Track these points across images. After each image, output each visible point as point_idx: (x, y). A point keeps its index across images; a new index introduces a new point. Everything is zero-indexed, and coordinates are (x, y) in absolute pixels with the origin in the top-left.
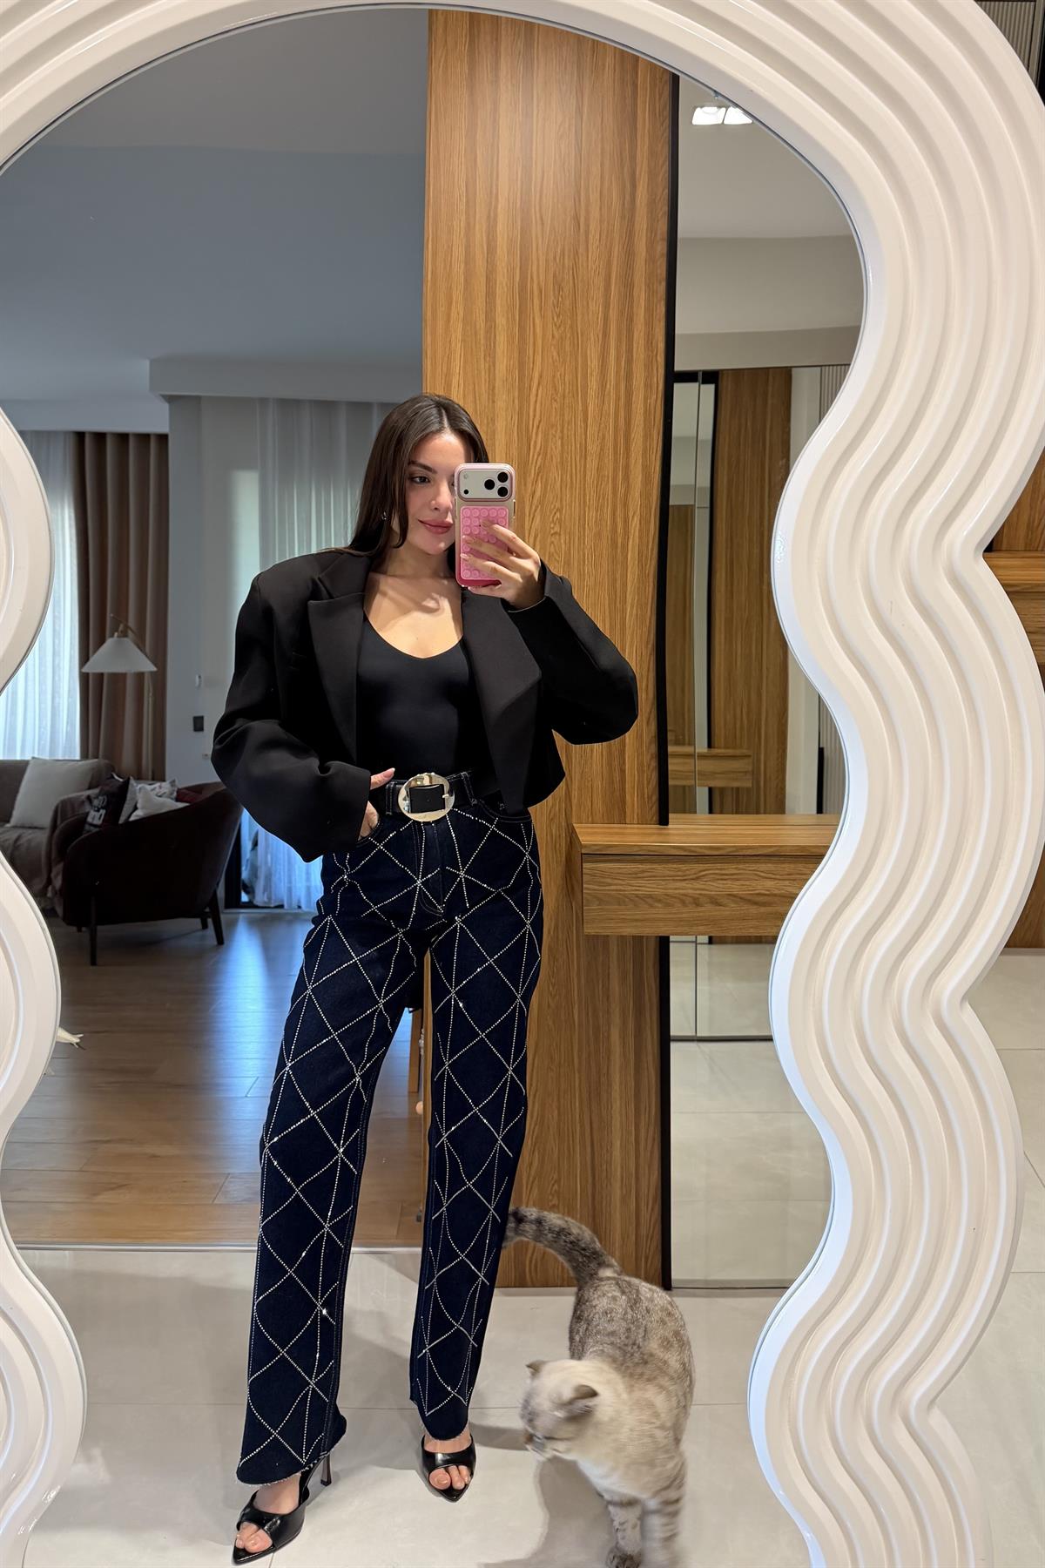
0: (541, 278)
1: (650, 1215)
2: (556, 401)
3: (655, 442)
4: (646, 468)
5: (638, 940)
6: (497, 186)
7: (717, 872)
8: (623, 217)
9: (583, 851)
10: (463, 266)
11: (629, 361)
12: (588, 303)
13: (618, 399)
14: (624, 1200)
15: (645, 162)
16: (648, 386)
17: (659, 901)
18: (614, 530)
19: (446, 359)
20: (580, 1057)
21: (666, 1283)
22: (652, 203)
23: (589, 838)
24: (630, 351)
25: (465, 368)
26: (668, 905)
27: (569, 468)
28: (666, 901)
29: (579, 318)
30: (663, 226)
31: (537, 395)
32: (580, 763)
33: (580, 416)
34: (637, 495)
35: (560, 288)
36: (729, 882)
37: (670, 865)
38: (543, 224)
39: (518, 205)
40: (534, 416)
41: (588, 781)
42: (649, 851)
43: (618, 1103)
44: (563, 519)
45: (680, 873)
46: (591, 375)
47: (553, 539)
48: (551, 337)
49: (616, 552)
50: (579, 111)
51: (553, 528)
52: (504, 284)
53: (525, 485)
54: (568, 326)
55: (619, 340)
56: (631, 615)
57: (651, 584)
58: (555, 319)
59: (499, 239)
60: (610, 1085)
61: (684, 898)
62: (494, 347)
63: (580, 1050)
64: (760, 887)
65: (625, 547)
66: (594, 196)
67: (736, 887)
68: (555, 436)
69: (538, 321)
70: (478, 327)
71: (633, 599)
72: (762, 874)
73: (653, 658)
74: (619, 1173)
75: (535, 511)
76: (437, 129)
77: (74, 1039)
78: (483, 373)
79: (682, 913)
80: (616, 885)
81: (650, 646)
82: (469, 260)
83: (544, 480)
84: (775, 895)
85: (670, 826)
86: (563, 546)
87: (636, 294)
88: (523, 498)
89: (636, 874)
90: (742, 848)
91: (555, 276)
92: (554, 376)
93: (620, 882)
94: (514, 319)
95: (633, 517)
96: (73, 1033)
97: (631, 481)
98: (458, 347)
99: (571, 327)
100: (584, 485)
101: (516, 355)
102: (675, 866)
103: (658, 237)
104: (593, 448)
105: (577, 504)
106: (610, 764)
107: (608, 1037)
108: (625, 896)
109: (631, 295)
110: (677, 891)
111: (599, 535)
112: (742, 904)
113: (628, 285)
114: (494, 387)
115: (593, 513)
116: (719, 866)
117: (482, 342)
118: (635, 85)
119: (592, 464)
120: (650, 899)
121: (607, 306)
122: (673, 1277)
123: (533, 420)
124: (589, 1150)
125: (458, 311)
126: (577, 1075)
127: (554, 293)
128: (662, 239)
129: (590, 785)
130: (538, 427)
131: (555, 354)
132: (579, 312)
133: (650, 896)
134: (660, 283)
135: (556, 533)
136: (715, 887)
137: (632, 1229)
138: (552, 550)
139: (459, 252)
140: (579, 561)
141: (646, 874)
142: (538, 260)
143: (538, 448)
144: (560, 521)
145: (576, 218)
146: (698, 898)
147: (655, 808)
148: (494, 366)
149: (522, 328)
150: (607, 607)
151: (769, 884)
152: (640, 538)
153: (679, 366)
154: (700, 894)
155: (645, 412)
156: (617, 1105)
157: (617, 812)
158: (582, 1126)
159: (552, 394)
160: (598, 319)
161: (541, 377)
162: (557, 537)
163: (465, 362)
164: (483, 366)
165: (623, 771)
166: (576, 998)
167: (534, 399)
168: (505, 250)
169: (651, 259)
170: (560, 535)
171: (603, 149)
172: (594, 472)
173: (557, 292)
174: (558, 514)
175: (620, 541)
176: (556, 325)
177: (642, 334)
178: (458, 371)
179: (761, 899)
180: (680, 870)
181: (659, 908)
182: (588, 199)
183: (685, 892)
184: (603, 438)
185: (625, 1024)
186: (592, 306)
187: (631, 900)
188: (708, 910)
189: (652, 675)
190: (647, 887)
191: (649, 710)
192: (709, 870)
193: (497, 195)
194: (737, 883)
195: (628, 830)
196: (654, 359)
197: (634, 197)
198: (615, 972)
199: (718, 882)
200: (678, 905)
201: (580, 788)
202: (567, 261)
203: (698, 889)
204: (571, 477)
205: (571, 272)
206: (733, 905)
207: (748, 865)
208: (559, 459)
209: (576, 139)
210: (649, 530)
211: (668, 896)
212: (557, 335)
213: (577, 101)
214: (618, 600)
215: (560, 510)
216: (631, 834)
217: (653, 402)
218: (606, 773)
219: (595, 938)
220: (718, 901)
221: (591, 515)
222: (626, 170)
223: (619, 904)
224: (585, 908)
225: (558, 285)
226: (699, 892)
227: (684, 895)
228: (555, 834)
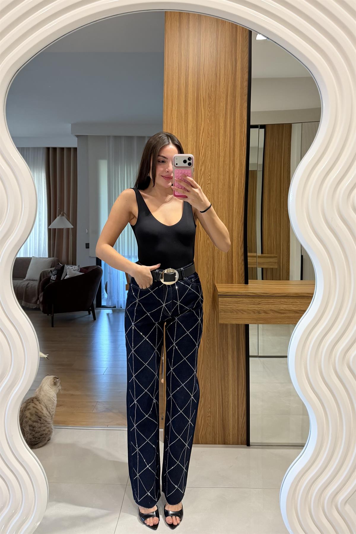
0: (204, 95)
1: (243, 420)
2: (209, 138)
3: (243, 151)
4: (241, 161)
5: (238, 325)
6: (189, 63)
7: (266, 302)
8: (232, 73)
9: (219, 294)
10: (177, 91)
11: (234, 124)
12: (220, 103)
13: (230, 137)
14: (234, 415)
15: (240, 54)
16: (241, 132)
17: (245, 312)
18: (229, 182)
19: (171, 124)
20: (218, 365)
21: (248, 444)
22: (242, 69)
23: (221, 289)
24: (235, 120)
25: (177, 127)
26: (249, 313)
27: (213, 161)
28: (247, 312)
29: (217, 109)
30: (246, 77)
31: (202, 136)
32: (217, 263)
33: (217, 143)
34: (237, 170)
37: (249, 299)
38: (204, 77)
39: (196, 70)
40: (201, 143)
41: (220, 269)
42: (241, 294)
43: (231, 381)
44: (211, 179)
45: (253, 302)
46: (221, 128)
47: (208, 186)
48: (207, 115)
49: (230, 190)
50: (217, 37)
52: (191, 97)
53: (198, 167)
54: (213, 112)
55: (231, 116)
56: (235, 212)
57: (243, 201)
58: (209, 109)
59: (189, 82)
60: (228, 375)
61: (254, 310)
62: (188, 119)
63: (218, 362)
64: (281, 307)
65: (233, 188)
66: (222, 66)
67: (273, 307)
68: (208, 150)
69: (202, 110)
70: (182, 113)
71: (236, 206)
72: (282, 303)
73: (243, 227)
74: (231, 405)
75: (202, 176)
77: (45, 356)
78: (184, 128)
79: (254, 316)
80: (229, 306)
81: (242, 222)
82: (179, 89)
83: (205, 165)
84: (287, 310)
85: (249, 285)
86: (212, 188)
87: (237, 99)
88: (197, 171)
89: (237, 302)
90: (275, 293)
91: (208, 94)
92: (208, 129)
93: (231, 305)
94: (194, 110)
95: (236, 178)
96: (45, 354)
97: (235, 165)
98: (175, 120)
100: (219, 167)
101: (195, 122)
102: (251, 299)
104: (222, 154)
105: (216, 174)
106: (228, 263)
107: (228, 358)
108: (233, 310)
109: (235, 100)
110: (251, 308)
111: (224, 184)
112: (275, 313)
113: (234, 97)
114: (187, 133)
116: (267, 300)
117: (183, 118)
119: (221, 159)
121: (226, 104)
122: (250, 441)
124: (221, 397)
125: (175, 107)
127: (208, 100)
128: (246, 81)
130: (203, 147)
131: (208, 121)
132: (217, 107)
133: (242, 310)
134: (245, 96)
135: (209, 183)
136: (266, 307)
137: (236, 425)
138: (208, 189)
139: (175, 87)
140: (217, 193)
142: (203, 88)
143: (203, 153)
145: (216, 74)
146: (259, 311)
147: (244, 278)
148: (187, 126)
149: (197, 113)
150: (227, 208)
151: (285, 306)
152: (239, 185)
153: (252, 123)
155: (240, 141)
156: (231, 382)
157: (230, 280)
158: (219, 389)
159: (207, 135)
160: (223, 109)
161: (203, 129)
162: (209, 185)
163: (178, 125)
164: (183, 126)
165: (232, 265)
166: (216, 344)
168: (192, 85)
169: (242, 88)
171: (225, 50)
172: (222, 162)
174: (210, 177)
175: (231, 186)
176: (209, 111)
177: (239, 113)
178: (175, 128)
179: (282, 311)
180: (253, 301)
181: (245, 314)
182: (220, 67)
183: (254, 308)
184: (225, 150)
185: (233, 353)
186: (221, 104)
187: (236, 311)
188: (263, 315)
189: (243, 232)
190: (241, 307)
191: (241, 244)
192: (263, 301)
193: (189, 67)
194: (273, 306)
195: (234, 286)
196: (243, 122)
197: (236, 66)
198: (229, 336)
199: (267, 305)
200: (252, 313)
201: (217, 271)
202: (212, 90)
203: (259, 308)
204: (214, 164)
205: (214, 93)
206: (272, 314)
207: (277, 299)
208: (210, 158)
209: (216, 47)
210: (241, 182)
211: (248, 310)
212: (209, 115)
213: (216, 35)
214: (231, 206)
215: (210, 175)
216: (235, 288)
217: (243, 138)
218: (226, 266)
219: (223, 324)
220: (267, 312)
221: (221, 177)
222: (233, 57)
223: (231, 313)
224: (219, 314)
225: (210, 97)
226: (260, 309)
227: (255, 310)
228: (209, 287)
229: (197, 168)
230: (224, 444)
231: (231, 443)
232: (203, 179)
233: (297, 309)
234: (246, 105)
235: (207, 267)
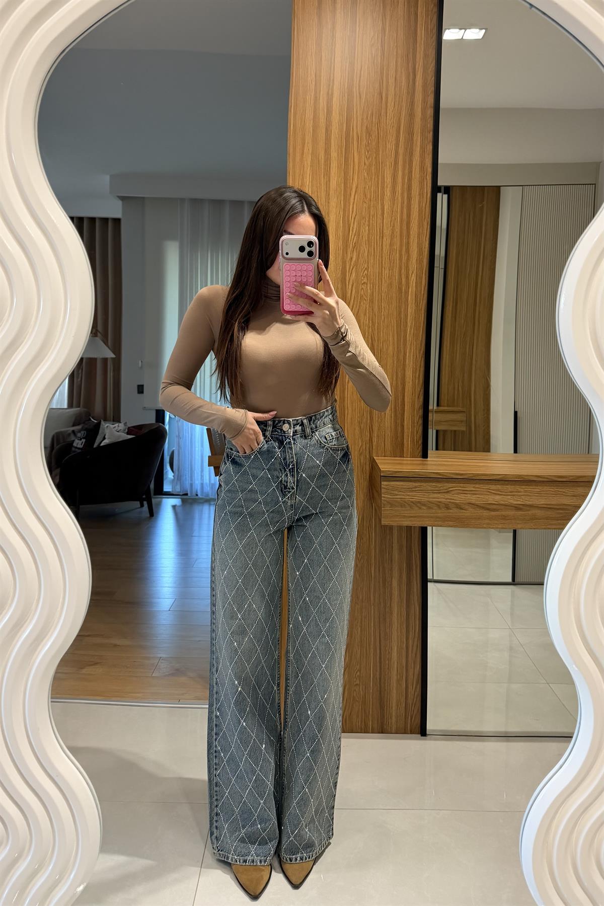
0: (359, 128)
1: (415, 691)
2: (365, 202)
3: (425, 229)
4: (420, 245)
5: (409, 528)
6: (334, 74)
7: (460, 488)
8: (408, 93)
9: (382, 474)
10: (312, 122)
11: (410, 179)
12: (386, 144)
13: (403, 203)
14: (398, 681)
15: (422, 60)
16: (421, 195)
17: (424, 505)
18: (400, 283)
19: (301, 176)
20: (374, 597)
21: (423, 732)
22: (425, 86)
23: (386, 467)
24: (410, 172)
25: (312, 182)
26: (430, 508)
27: (373, 244)
28: (428, 505)
29: (381, 153)
30: (431, 100)
31: (354, 199)
32: (377, 421)
33: (380, 212)
34: (414, 261)
35: (370, 135)
36: (468, 495)
37: (431, 484)
38: (360, 97)
40: (353, 212)
41: (383, 432)
42: (420, 475)
43: (396, 623)
44: (370, 274)
45: (437, 489)
46: (387, 187)
47: (363, 287)
48: (363, 164)
49: (402, 296)
50: (384, 29)
51: (363, 280)
52: (337, 133)
53: (347, 253)
54: (374, 158)
55: (404, 167)
56: (410, 334)
57: (423, 316)
58: (366, 153)
59: (334, 106)
60: (391, 614)
61: (439, 504)
62: (330, 170)
63: (375, 592)
64: (491, 500)
65: (407, 292)
66: (391, 81)
67: (473, 499)
68: (364, 224)
69: (356, 154)
70: (320, 158)
71: (412, 324)
72: (493, 492)
73: (423, 359)
74: (396, 666)
75: (353, 269)
76: (298, 40)
78: (323, 185)
79: (438, 513)
80: (399, 495)
81: (422, 352)
82: (315, 118)
83: (358, 250)
84: (502, 505)
85: (428, 459)
86: (369, 291)
87: (415, 139)
88: (345, 261)
89: (411, 488)
90: (478, 475)
91: (366, 128)
92: (365, 188)
93: (402, 493)
94: (342, 153)
95: (412, 274)
97: (410, 252)
98: (308, 171)
99: (376, 158)
100: (382, 254)
101: (342, 175)
102: (434, 484)
103: (428, 106)
104: (387, 232)
105: (378, 266)
106: (396, 422)
107: (391, 585)
108: (405, 502)
109: (412, 139)
110: (434, 500)
111: (390, 285)
112: (478, 509)
113: (410, 133)
114: (329, 194)
115: (387, 271)
116: (462, 485)
117: (322, 167)
118: (416, 14)
119: (387, 241)
120: (419, 504)
121: (397, 145)
122: (428, 728)
123: (352, 214)
124: (378, 652)
125: (308, 148)
126: (372, 607)
127: (366, 138)
128: (431, 107)
129: (383, 434)
130: (355, 218)
131: (365, 175)
132: (380, 149)
133: (419, 502)
134: (429, 133)
135: (364, 283)
136: (459, 498)
137: (403, 699)
138: (362, 293)
139: (309, 115)
140: (379, 300)
141: (417, 489)
142: (357, 118)
143: (354, 231)
144: (367, 275)
145: (381, 94)
146: (448, 505)
147: (420, 448)
148: (329, 182)
149: (346, 159)
150: (395, 328)
151: (497, 498)
152: (418, 287)
153: (441, 182)
154: (450, 502)
155: (419, 210)
156: (395, 626)
157: (398, 451)
158: (375, 638)
159: (364, 199)
160: (392, 152)
161: (357, 188)
162: (365, 285)
163: (312, 177)
164: (323, 181)
165: (403, 426)
166: (373, 561)
167: (353, 201)
168: (338, 113)
169: (424, 118)
170: (367, 284)
171: (397, 52)
172: (388, 247)
173: (368, 138)
174: (366, 272)
175: (404, 288)
176: (366, 157)
177: (418, 163)
178: (308, 182)
179: (495, 507)
180: (437, 487)
181: (424, 509)
182: (388, 82)
183: (439, 500)
184: (394, 226)
185: (400, 577)
186: (388, 146)
187: (409, 505)
188: (454, 512)
189: (422, 369)
190: (417, 497)
191: (419, 389)
192: (455, 487)
193: (333, 80)
194: (474, 496)
195: (405, 462)
196: (425, 178)
197: (415, 81)
198: (395, 546)
199: (462, 495)
200: (436, 508)
201: (378, 436)
202: (374, 120)
203: (448, 499)
204: (374, 249)
205: (376, 126)
206: (471, 510)
207: (482, 485)
208: (367, 239)
209: (382, 46)
210: (421, 283)
211: (430, 502)
212: (367, 163)
213: (383, 23)
214: (402, 324)
215: (367, 269)
216: (407, 464)
217: (424, 205)
218: (393, 427)
219: (385, 526)
220: (462, 507)
221: (386, 272)
222: (410, 65)
223: (401, 507)
224: (382, 509)
225: (369, 133)
226: (449, 501)
227: (439, 502)
228: (363, 463)
229: (345, 255)
230: (382, 733)
231: (393, 731)
232: (354, 275)
233: (519, 503)
234: (430, 147)
235: (361, 427)
